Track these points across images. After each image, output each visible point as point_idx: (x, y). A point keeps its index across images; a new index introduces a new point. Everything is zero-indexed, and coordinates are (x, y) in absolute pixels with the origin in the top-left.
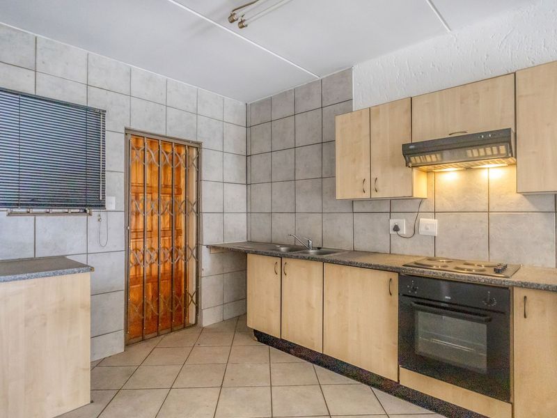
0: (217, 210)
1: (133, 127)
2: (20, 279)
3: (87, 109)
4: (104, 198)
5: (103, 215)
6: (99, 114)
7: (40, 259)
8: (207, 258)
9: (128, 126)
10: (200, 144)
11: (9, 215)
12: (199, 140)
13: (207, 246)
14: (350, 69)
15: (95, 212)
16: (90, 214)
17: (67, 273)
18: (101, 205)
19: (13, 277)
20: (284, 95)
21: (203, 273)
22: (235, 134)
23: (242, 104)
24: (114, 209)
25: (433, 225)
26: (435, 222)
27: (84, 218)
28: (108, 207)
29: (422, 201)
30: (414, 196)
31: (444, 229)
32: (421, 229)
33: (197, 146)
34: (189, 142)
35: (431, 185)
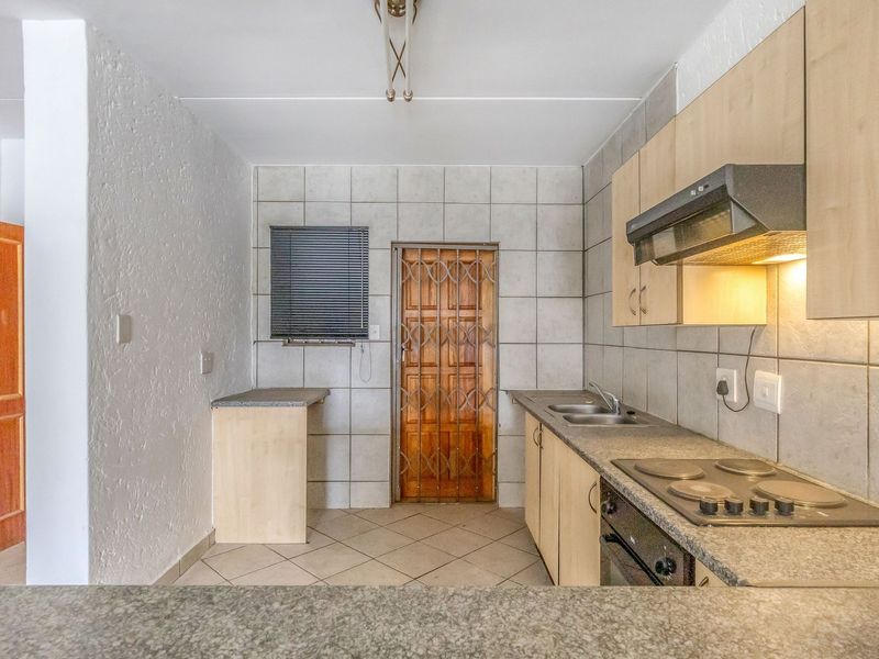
0: (527, 340)
1: (402, 239)
3: (350, 229)
4: (366, 325)
5: (366, 345)
6: (364, 232)
8: (506, 410)
9: (395, 239)
10: (497, 245)
11: (284, 345)
12: (494, 240)
13: (507, 391)
14: (674, 70)
15: (358, 343)
16: (354, 345)
18: (364, 335)
21: (501, 431)
22: (559, 219)
23: (575, 168)
24: (378, 338)
25: (773, 387)
26: (778, 380)
27: (348, 348)
28: (371, 337)
29: (755, 331)
30: (687, 321)
31: (792, 399)
32: (756, 395)
33: (492, 249)
34: (482, 244)
35: (774, 296)
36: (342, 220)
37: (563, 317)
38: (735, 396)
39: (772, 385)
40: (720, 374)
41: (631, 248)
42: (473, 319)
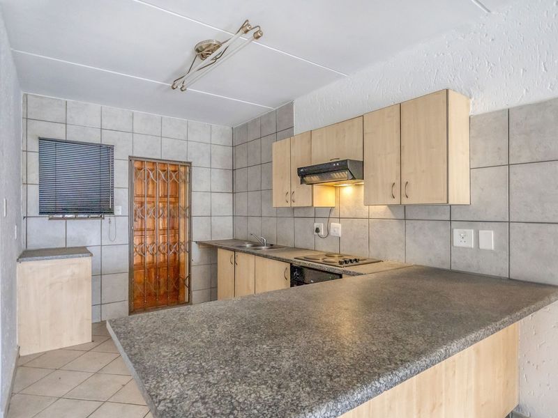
0: (205, 214)
1: (135, 155)
2: (46, 259)
3: (100, 146)
4: (113, 206)
5: (112, 218)
6: (110, 148)
7: (69, 248)
8: (196, 252)
9: (131, 155)
10: (190, 163)
11: (50, 219)
12: (189, 160)
13: (196, 242)
14: (292, 103)
15: (107, 217)
16: (104, 218)
17: (75, 257)
18: (111, 212)
19: (42, 258)
20: (254, 121)
21: (193, 263)
22: (222, 153)
23: (228, 129)
24: (121, 214)
25: (338, 228)
26: (339, 225)
27: (100, 221)
28: (116, 213)
29: (331, 209)
30: (315, 206)
31: (345, 231)
32: (332, 231)
33: (188, 165)
34: (181, 162)
35: (338, 197)
36: (95, 139)
37: (223, 202)
38: (322, 233)
39: (337, 227)
40: (316, 225)
41: (299, 178)
42: (174, 203)
